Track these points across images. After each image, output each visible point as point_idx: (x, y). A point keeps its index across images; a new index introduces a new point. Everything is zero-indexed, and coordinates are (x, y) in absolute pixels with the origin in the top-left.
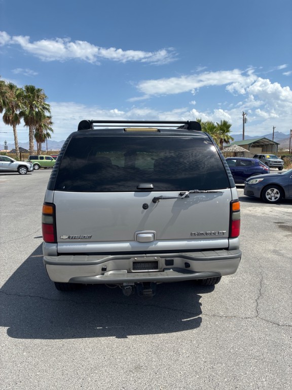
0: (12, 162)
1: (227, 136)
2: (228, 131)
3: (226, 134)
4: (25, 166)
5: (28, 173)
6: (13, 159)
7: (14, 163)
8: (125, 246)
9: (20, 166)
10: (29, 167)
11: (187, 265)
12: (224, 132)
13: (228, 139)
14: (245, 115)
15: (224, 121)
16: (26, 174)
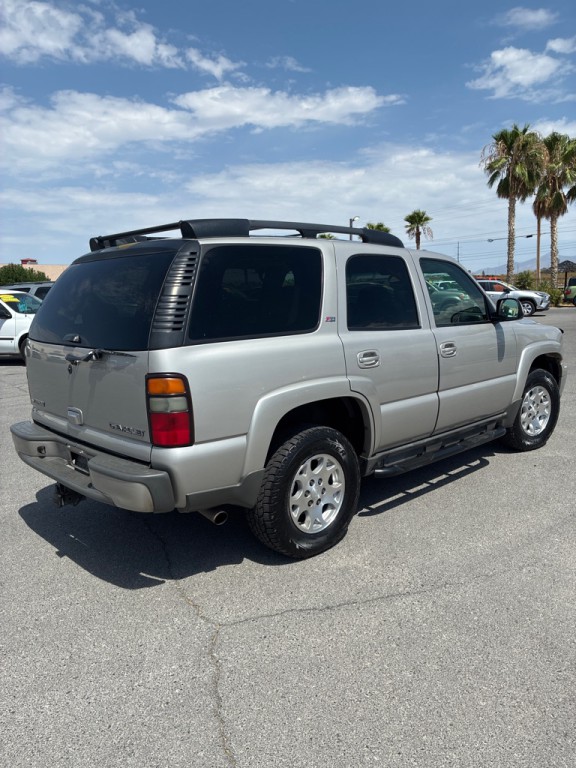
0: (507, 291)
4: (531, 300)
5: (536, 313)
6: (509, 287)
7: (511, 294)
9: (523, 300)
10: (538, 303)
16: (531, 315)
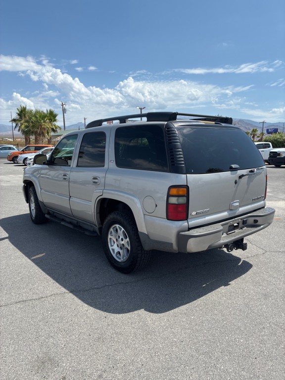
1: (55, 125)
2: (55, 120)
3: (53, 123)
8: (225, 214)
11: (256, 221)
12: (51, 120)
13: (56, 128)
14: (64, 106)
15: (50, 111)
